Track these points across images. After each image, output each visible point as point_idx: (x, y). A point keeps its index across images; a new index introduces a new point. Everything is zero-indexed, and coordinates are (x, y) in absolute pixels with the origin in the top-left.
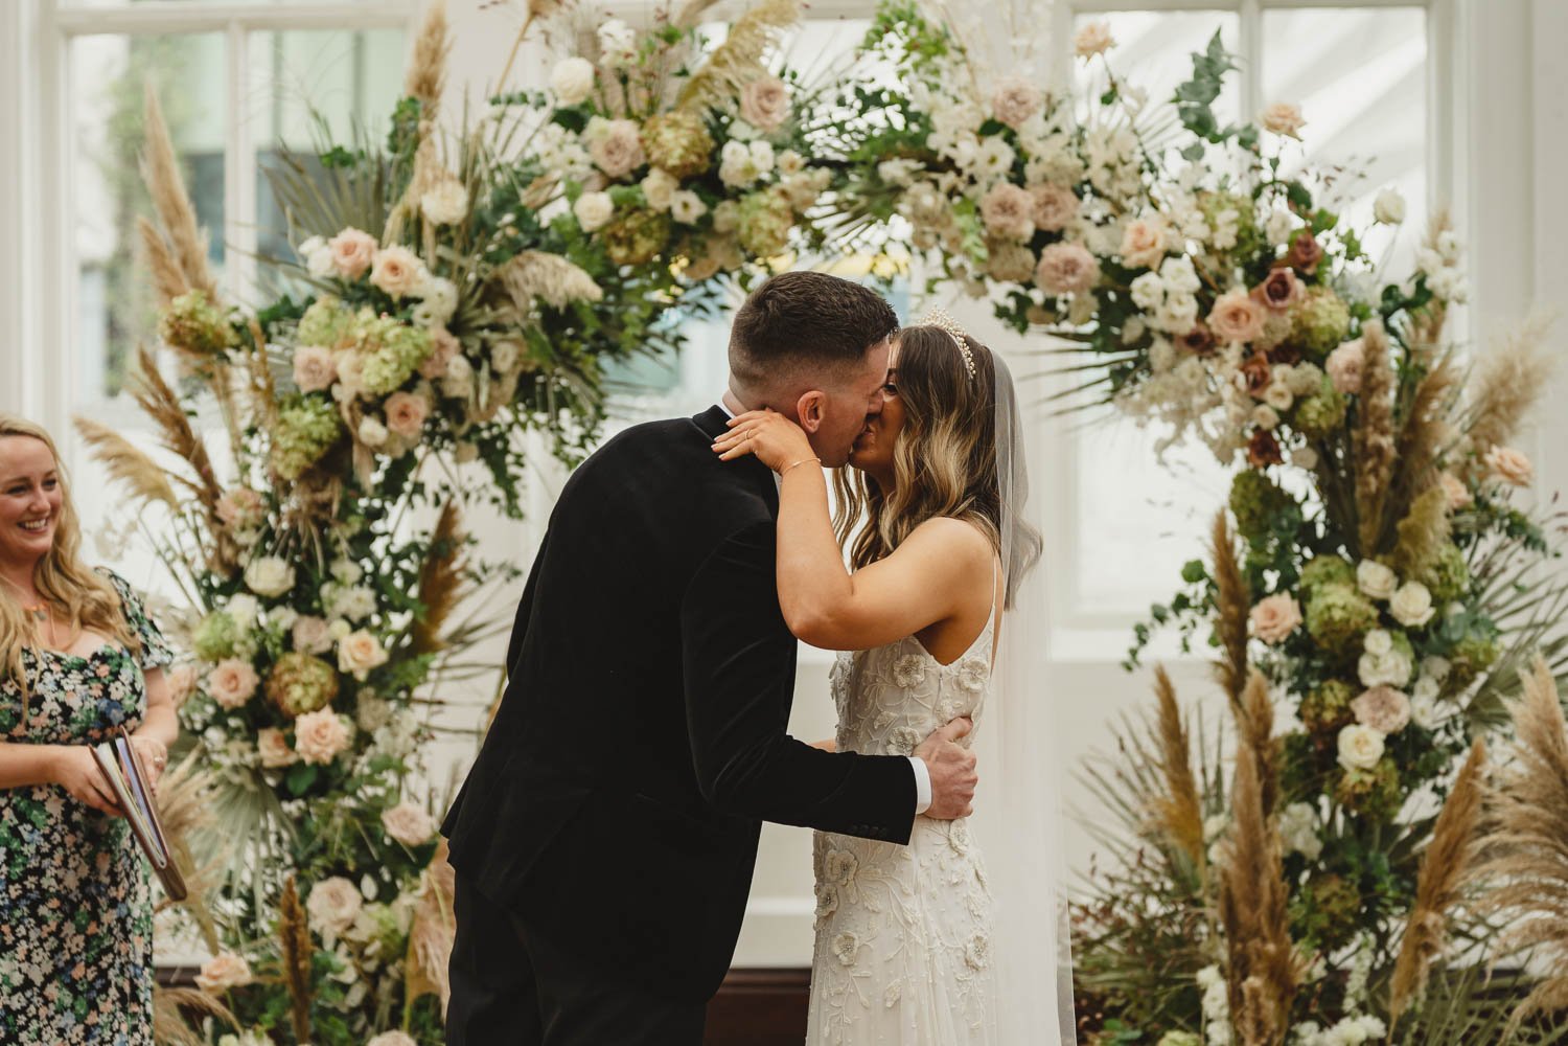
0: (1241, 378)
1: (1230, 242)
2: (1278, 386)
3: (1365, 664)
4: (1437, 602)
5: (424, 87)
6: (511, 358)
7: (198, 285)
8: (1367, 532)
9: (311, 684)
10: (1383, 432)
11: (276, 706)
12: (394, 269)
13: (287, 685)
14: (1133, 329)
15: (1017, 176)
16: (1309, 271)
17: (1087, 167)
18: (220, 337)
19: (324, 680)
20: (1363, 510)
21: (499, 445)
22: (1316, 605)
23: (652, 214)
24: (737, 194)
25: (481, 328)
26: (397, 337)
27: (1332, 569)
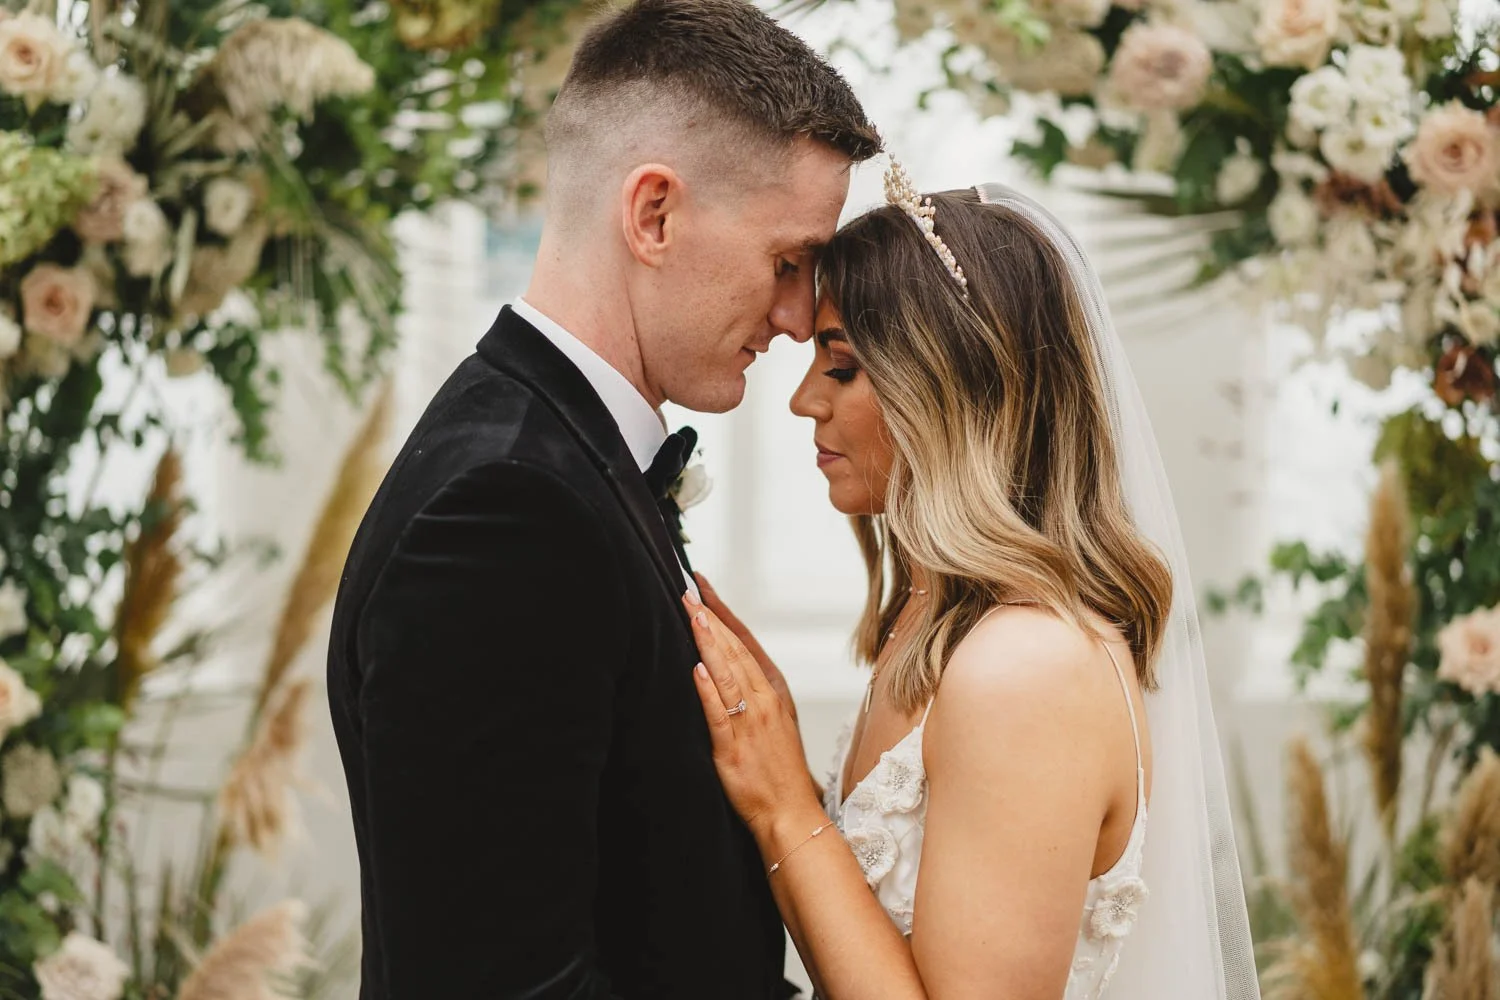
6: (242, 209)
12: (24, 52)
21: (243, 354)
25: (181, 157)
26: (21, 165)
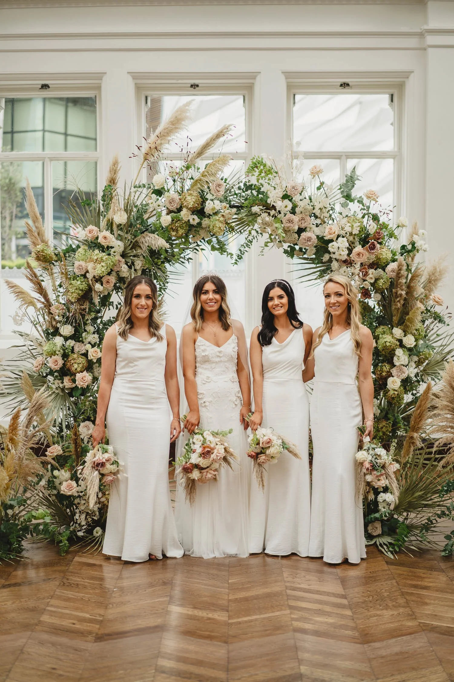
0: (361, 274)
1: (357, 232)
2: (371, 276)
3: (395, 359)
4: (416, 340)
5: (112, 181)
6: (140, 265)
7: (43, 241)
8: (395, 319)
9: (80, 363)
10: (402, 290)
11: (69, 370)
12: (105, 238)
13: (72, 364)
14: (326, 257)
15: (293, 212)
16: (379, 241)
17: (313, 209)
18: (51, 258)
19: (84, 362)
20: (394, 313)
22: (381, 341)
23: (183, 222)
24: (209, 216)
25: (131, 256)
26: (106, 259)
27: (385, 330)
